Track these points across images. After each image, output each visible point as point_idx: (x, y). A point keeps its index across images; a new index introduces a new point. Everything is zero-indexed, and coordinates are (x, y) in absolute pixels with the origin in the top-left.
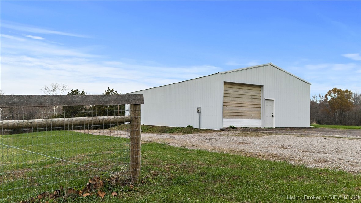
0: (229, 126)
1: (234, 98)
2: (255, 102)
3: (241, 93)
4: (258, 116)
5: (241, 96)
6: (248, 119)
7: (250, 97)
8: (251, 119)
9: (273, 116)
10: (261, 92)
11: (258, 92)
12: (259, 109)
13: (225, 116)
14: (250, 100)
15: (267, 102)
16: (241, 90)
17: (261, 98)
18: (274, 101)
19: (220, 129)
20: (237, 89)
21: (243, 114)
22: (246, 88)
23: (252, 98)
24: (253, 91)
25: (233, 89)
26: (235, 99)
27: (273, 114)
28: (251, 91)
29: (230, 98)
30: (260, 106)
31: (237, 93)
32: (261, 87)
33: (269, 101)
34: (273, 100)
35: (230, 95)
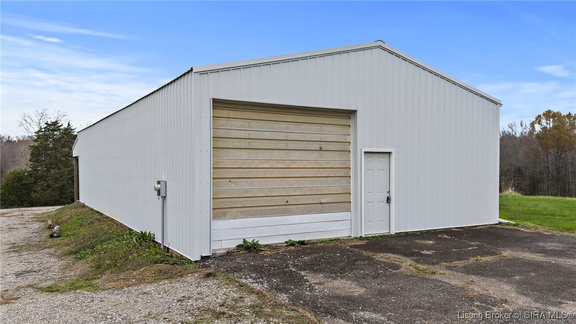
0: (241, 242)
1: (259, 151)
2: (333, 159)
3: (283, 136)
4: (342, 202)
5: (282, 145)
6: (309, 212)
7: (316, 146)
8: (320, 212)
9: (388, 200)
10: (351, 131)
11: (341, 130)
12: (344, 180)
13: (219, 211)
14: (314, 156)
15: (370, 159)
16: (283, 125)
17: (351, 148)
18: (393, 156)
19: (203, 258)
20: (270, 124)
21: (292, 201)
22: (302, 119)
23: (321, 149)
24: (323, 127)
25: (254, 124)
26: (261, 155)
27: (388, 195)
28: (318, 127)
29: (244, 152)
30: (349, 172)
31: (267, 135)
32: (350, 114)
33: (376, 157)
34: (390, 153)
35: (244, 144)
